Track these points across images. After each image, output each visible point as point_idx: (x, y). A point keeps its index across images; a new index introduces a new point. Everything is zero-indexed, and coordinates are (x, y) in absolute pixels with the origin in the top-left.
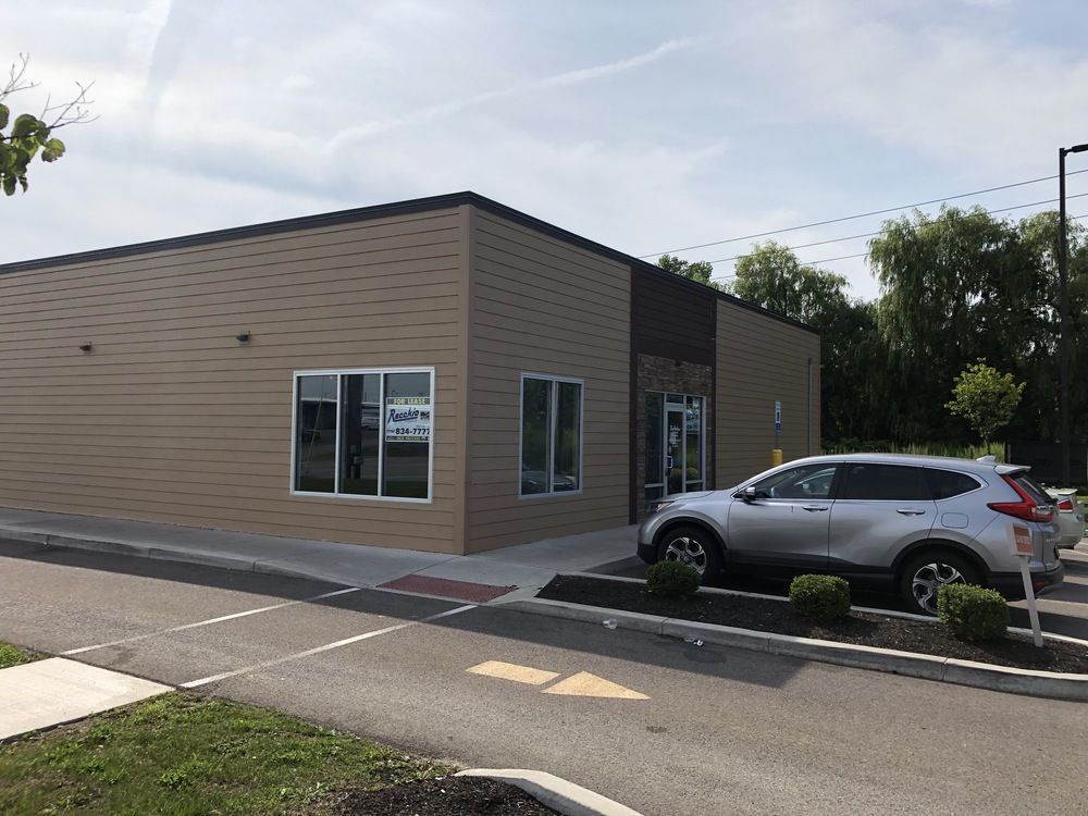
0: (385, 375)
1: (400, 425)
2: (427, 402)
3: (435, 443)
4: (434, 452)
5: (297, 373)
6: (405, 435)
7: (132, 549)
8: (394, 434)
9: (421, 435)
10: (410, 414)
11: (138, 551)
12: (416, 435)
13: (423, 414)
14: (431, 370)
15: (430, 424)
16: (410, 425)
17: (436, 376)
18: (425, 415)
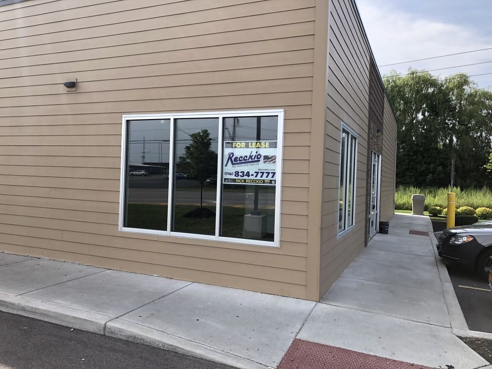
1: (240, 168)
2: (274, 145)
3: (283, 187)
4: (282, 196)
5: (125, 118)
6: (246, 177)
8: (233, 177)
9: (264, 178)
10: (251, 157)
12: (259, 177)
13: (266, 158)
14: (280, 113)
15: (278, 167)
16: (251, 168)
17: (285, 119)
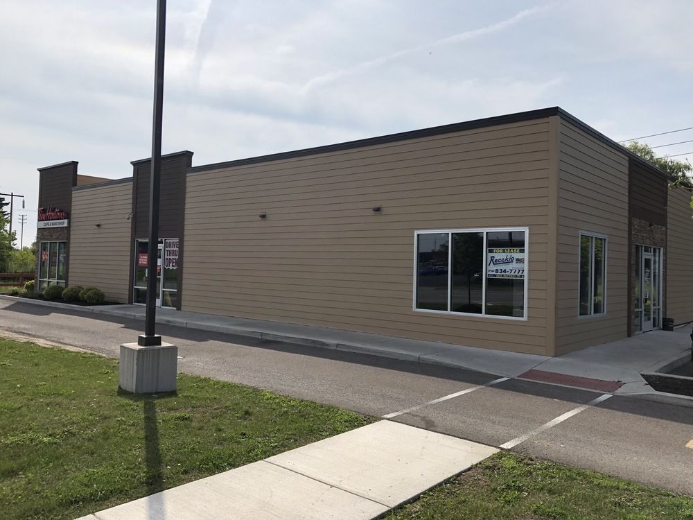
0: (487, 233)
1: (499, 267)
2: (523, 251)
3: (529, 280)
4: (529, 286)
5: (416, 233)
6: (503, 273)
7: (323, 344)
8: (494, 273)
9: (516, 274)
10: (506, 259)
11: (328, 345)
12: (512, 273)
13: (517, 260)
14: (526, 230)
15: (526, 266)
16: (508, 267)
17: (530, 234)
18: (520, 261)
